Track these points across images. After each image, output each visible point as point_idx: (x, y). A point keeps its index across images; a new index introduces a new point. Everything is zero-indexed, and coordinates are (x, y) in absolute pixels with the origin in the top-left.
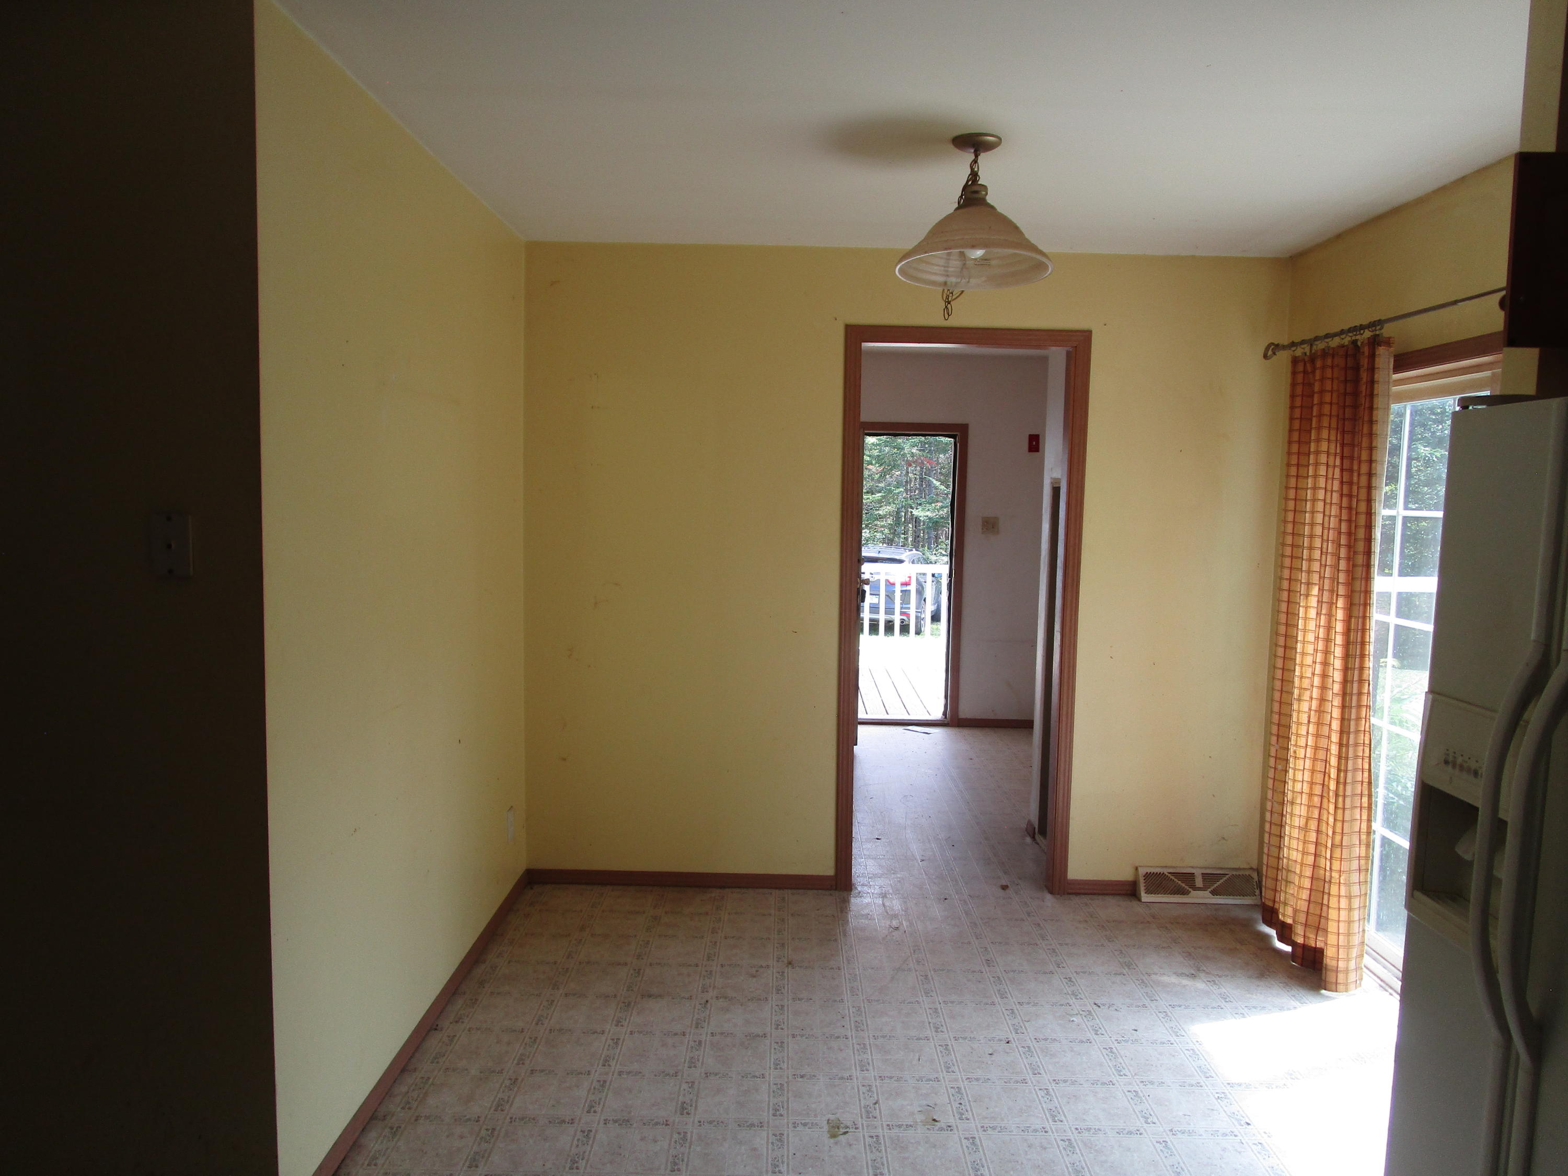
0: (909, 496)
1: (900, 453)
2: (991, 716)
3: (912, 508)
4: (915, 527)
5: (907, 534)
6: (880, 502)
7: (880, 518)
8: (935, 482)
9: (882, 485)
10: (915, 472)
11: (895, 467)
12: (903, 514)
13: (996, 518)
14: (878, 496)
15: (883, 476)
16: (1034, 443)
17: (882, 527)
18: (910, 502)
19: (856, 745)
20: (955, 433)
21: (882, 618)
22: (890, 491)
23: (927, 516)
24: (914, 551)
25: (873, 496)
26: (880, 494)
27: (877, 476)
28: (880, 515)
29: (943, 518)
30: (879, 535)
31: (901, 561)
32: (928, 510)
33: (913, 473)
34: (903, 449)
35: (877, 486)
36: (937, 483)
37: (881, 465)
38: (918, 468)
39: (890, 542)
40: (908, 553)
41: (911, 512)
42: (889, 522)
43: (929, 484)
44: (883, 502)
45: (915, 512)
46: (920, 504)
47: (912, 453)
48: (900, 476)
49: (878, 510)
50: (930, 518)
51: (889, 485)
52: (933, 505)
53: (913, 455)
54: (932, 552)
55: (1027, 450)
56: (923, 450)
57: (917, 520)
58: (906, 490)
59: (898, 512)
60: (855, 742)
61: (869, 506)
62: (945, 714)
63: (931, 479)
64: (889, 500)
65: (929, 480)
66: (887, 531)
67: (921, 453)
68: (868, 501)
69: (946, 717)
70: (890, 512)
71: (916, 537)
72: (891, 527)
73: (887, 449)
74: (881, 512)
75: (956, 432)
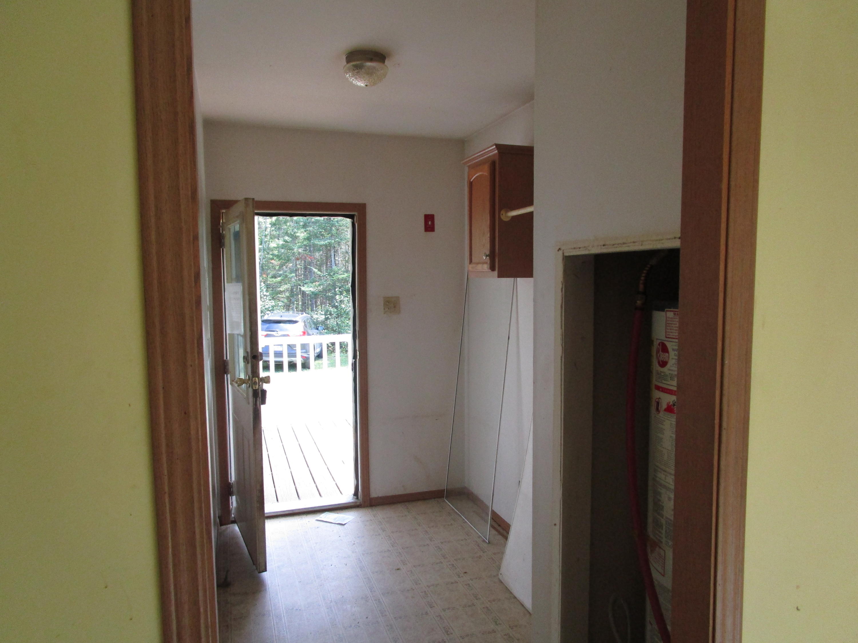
0: (298, 279)
1: (291, 252)
2: (400, 491)
3: (300, 285)
4: (303, 297)
5: (298, 301)
6: (280, 283)
7: (281, 292)
8: (314, 270)
9: (281, 272)
10: (301, 264)
11: (288, 260)
12: (295, 289)
13: (398, 298)
14: (279, 279)
15: (281, 266)
16: (430, 223)
17: (282, 298)
18: (299, 282)
19: (266, 570)
20: (353, 214)
21: (286, 360)
22: (286, 276)
23: (311, 291)
24: (305, 314)
25: (276, 279)
26: (280, 278)
27: (277, 268)
28: (280, 291)
29: (320, 292)
30: (281, 304)
31: (296, 322)
32: (311, 287)
33: (300, 265)
34: (293, 249)
35: (278, 273)
36: (316, 270)
37: (280, 260)
38: (303, 262)
39: (287, 307)
40: (301, 316)
41: (300, 288)
42: (287, 295)
43: (310, 271)
44: (282, 283)
45: (303, 289)
46: (305, 284)
47: (299, 252)
48: (292, 266)
49: (280, 287)
50: (313, 292)
51: (286, 272)
52: (314, 284)
53: (299, 253)
54: (314, 313)
55: (424, 230)
56: (306, 250)
57: (303, 293)
58: (296, 276)
59: (292, 290)
60: (264, 568)
61: (273, 285)
62: (356, 494)
63: (312, 268)
64: (286, 282)
65: (311, 268)
66: (286, 301)
67: (304, 252)
68: (273, 282)
69: (357, 498)
70: (287, 288)
71: (304, 303)
72: (288, 298)
73: (283, 251)
74: (281, 289)
75: (355, 211)
